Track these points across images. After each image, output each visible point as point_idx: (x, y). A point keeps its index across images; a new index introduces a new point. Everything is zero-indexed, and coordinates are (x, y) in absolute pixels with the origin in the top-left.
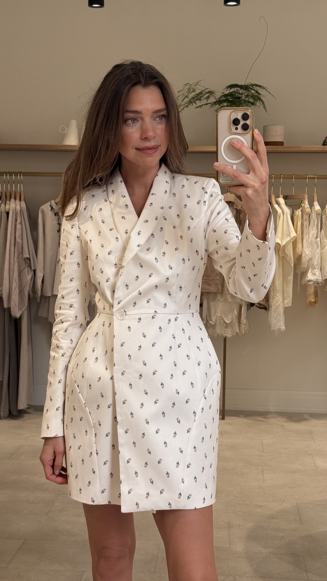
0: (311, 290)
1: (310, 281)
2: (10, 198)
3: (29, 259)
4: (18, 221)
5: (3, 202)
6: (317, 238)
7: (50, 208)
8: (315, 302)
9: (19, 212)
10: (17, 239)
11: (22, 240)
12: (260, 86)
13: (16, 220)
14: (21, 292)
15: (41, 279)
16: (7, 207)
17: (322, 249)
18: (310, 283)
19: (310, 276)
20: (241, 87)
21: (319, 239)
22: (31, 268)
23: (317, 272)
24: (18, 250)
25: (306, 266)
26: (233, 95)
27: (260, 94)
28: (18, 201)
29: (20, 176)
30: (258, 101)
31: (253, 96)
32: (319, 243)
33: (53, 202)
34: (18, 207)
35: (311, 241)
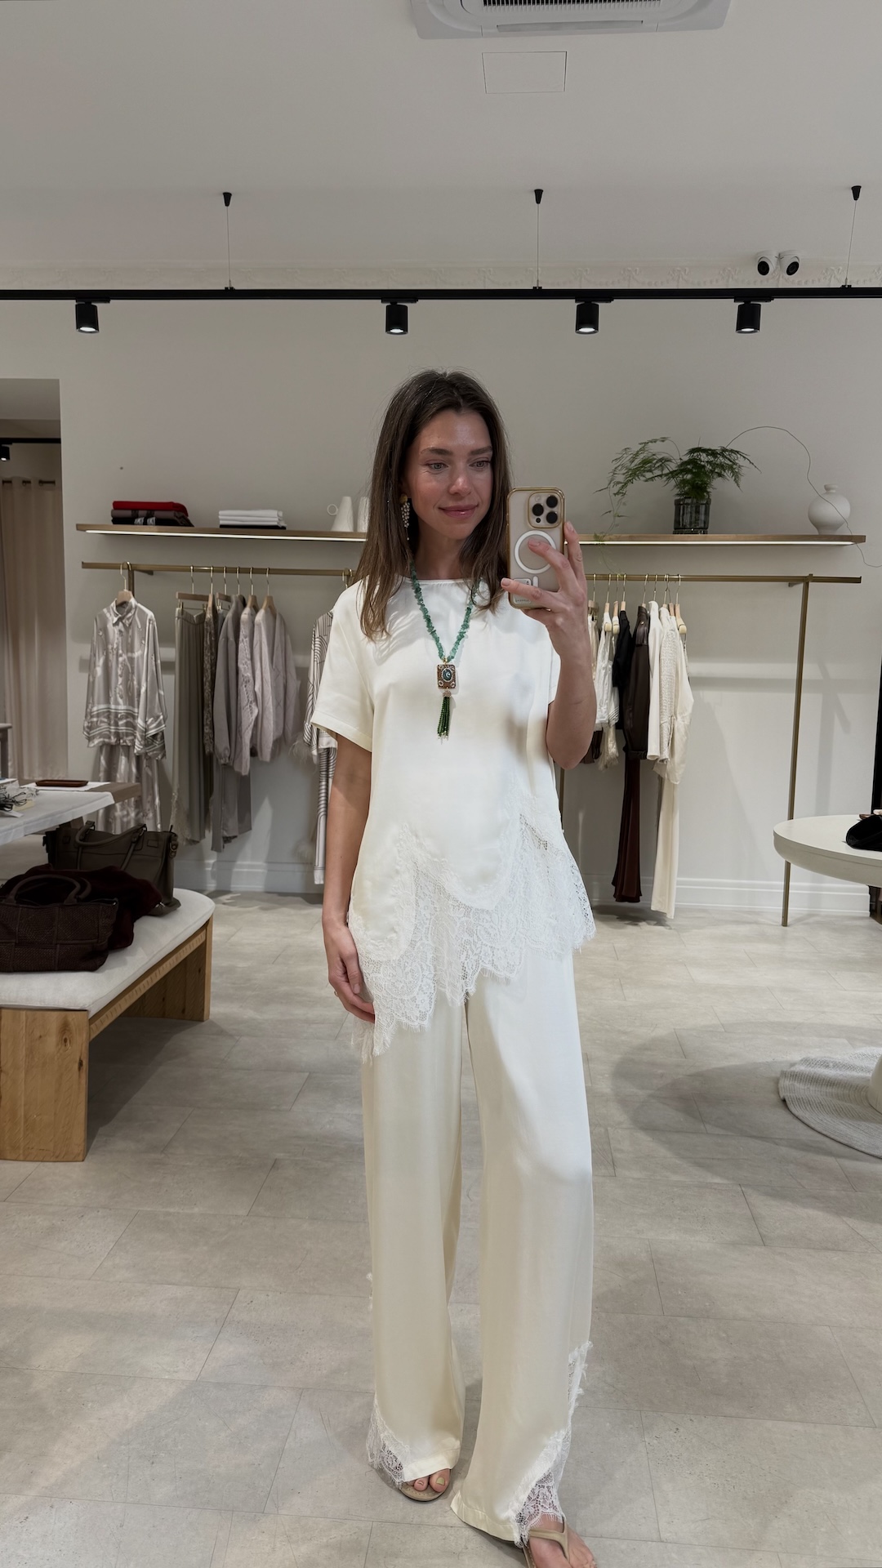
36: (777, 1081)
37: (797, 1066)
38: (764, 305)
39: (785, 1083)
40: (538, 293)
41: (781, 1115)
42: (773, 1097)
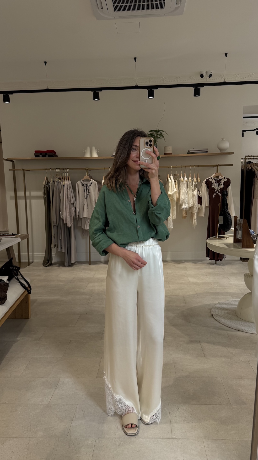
0: (184, 212)
1: (184, 208)
2: (64, 179)
3: (73, 203)
4: (68, 188)
5: (62, 181)
6: (186, 191)
7: (81, 183)
8: (186, 217)
9: (68, 185)
10: (68, 196)
11: (70, 196)
12: (162, 131)
13: (67, 188)
14: (71, 216)
15: (78, 211)
16: (64, 183)
17: (188, 195)
18: (184, 209)
19: (184, 206)
20: (155, 131)
21: (187, 192)
22: (74, 207)
23: (186, 204)
24: (69, 200)
25: (182, 202)
26: (151, 134)
27: (162, 134)
28: (68, 180)
29: (68, 170)
30: (162, 137)
31: (160, 135)
32: (187, 193)
33: (81, 180)
34: (68, 183)
35: (184, 192)
36: (211, 309)
37: (217, 305)
38: (201, 88)
39: (213, 310)
40: (136, 87)
41: (212, 319)
42: (210, 314)
